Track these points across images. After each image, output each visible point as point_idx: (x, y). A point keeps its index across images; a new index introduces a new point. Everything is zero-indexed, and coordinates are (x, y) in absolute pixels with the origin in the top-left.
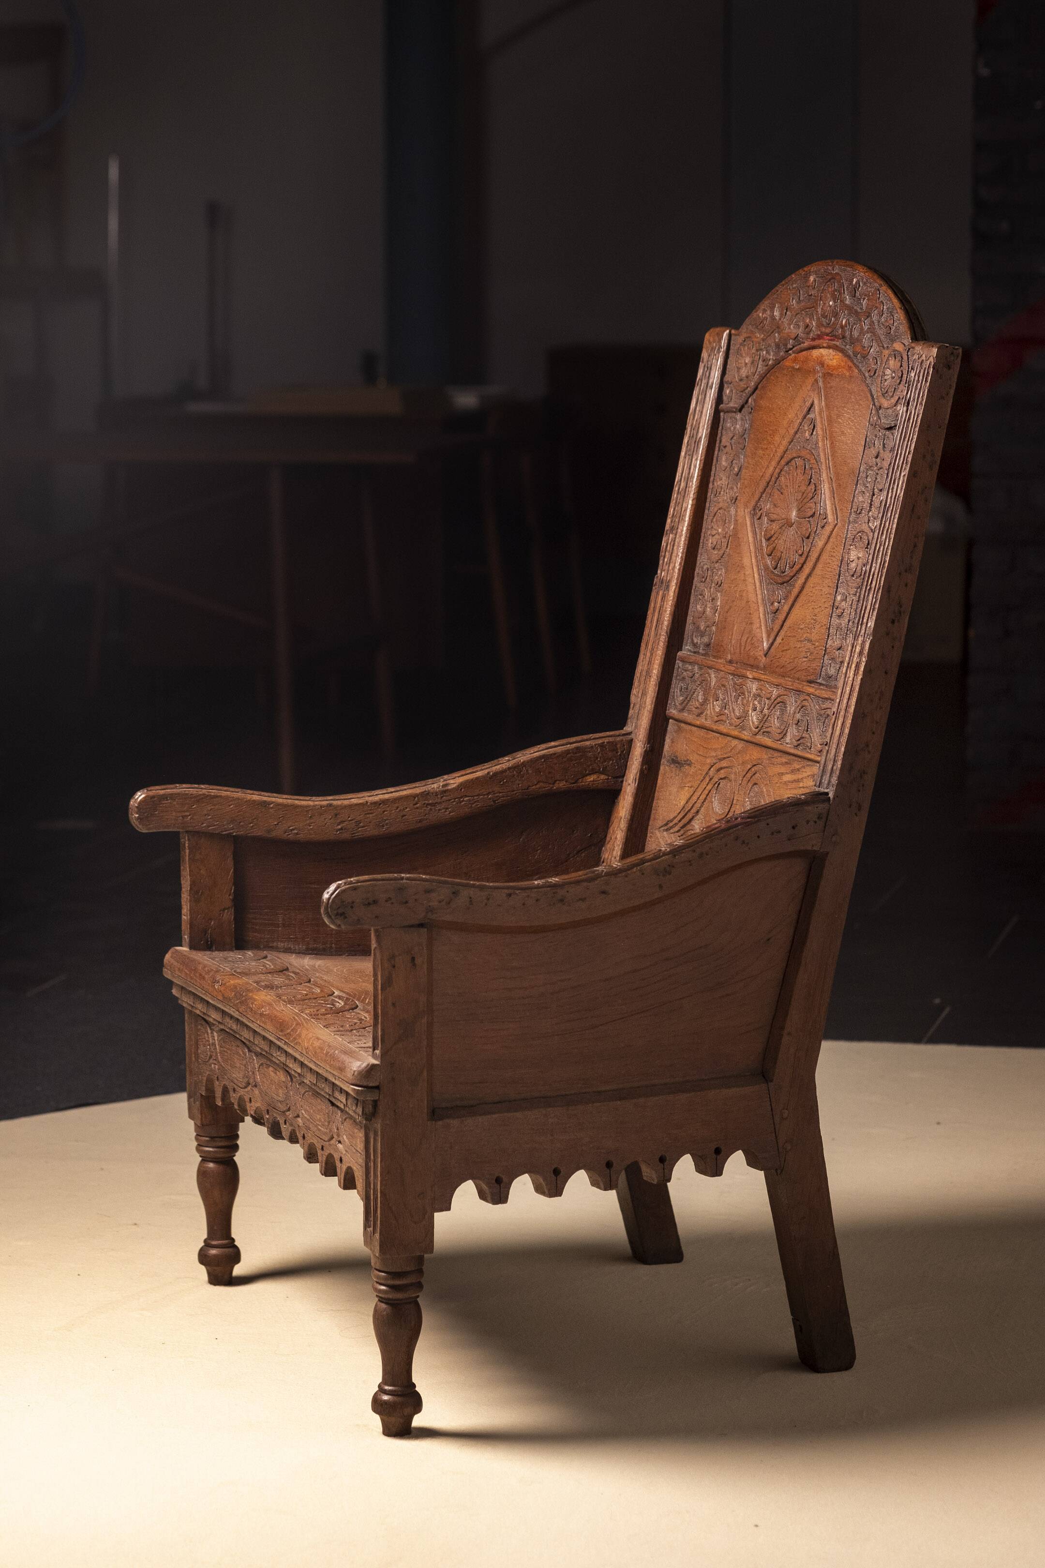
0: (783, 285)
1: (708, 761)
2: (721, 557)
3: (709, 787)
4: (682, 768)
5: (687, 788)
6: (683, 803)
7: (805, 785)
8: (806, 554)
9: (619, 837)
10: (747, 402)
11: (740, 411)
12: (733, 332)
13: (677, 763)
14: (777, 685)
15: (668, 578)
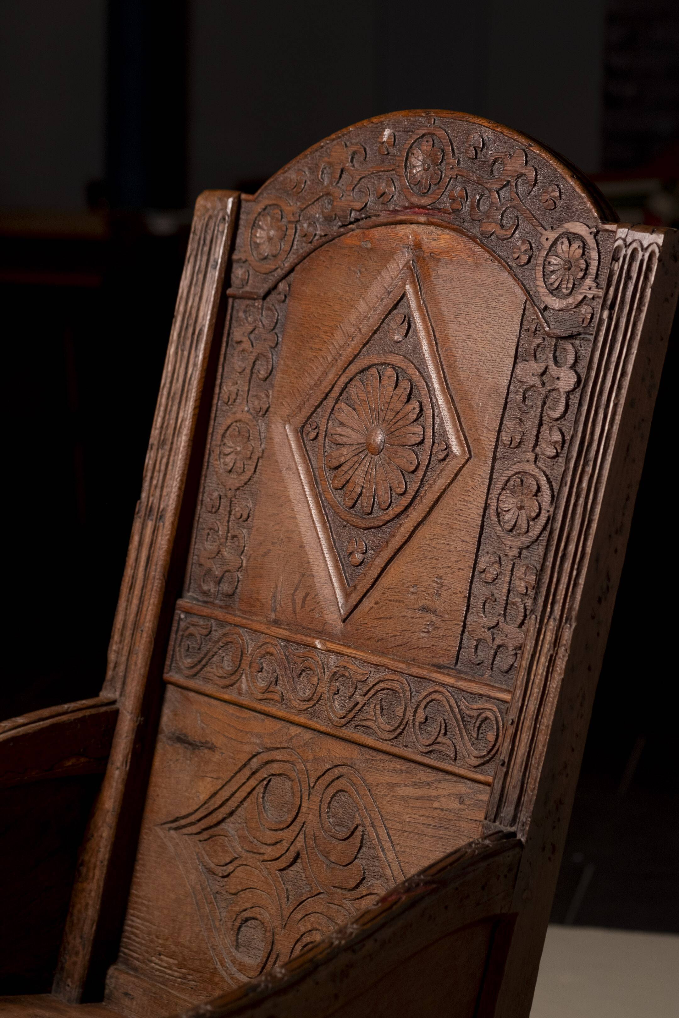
0: (333, 140)
1: (247, 748)
2: (246, 484)
3: (252, 783)
4: (197, 750)
5: (209, 779)
6: (203, 797)
7: (444, 806)
8: (411, 494)
9: (105, 835)
10: (275, 287)
11: (264, 298)
12: (243, 196)
13: (186, 743)
14: (376, 665)
15: (162, 506)
